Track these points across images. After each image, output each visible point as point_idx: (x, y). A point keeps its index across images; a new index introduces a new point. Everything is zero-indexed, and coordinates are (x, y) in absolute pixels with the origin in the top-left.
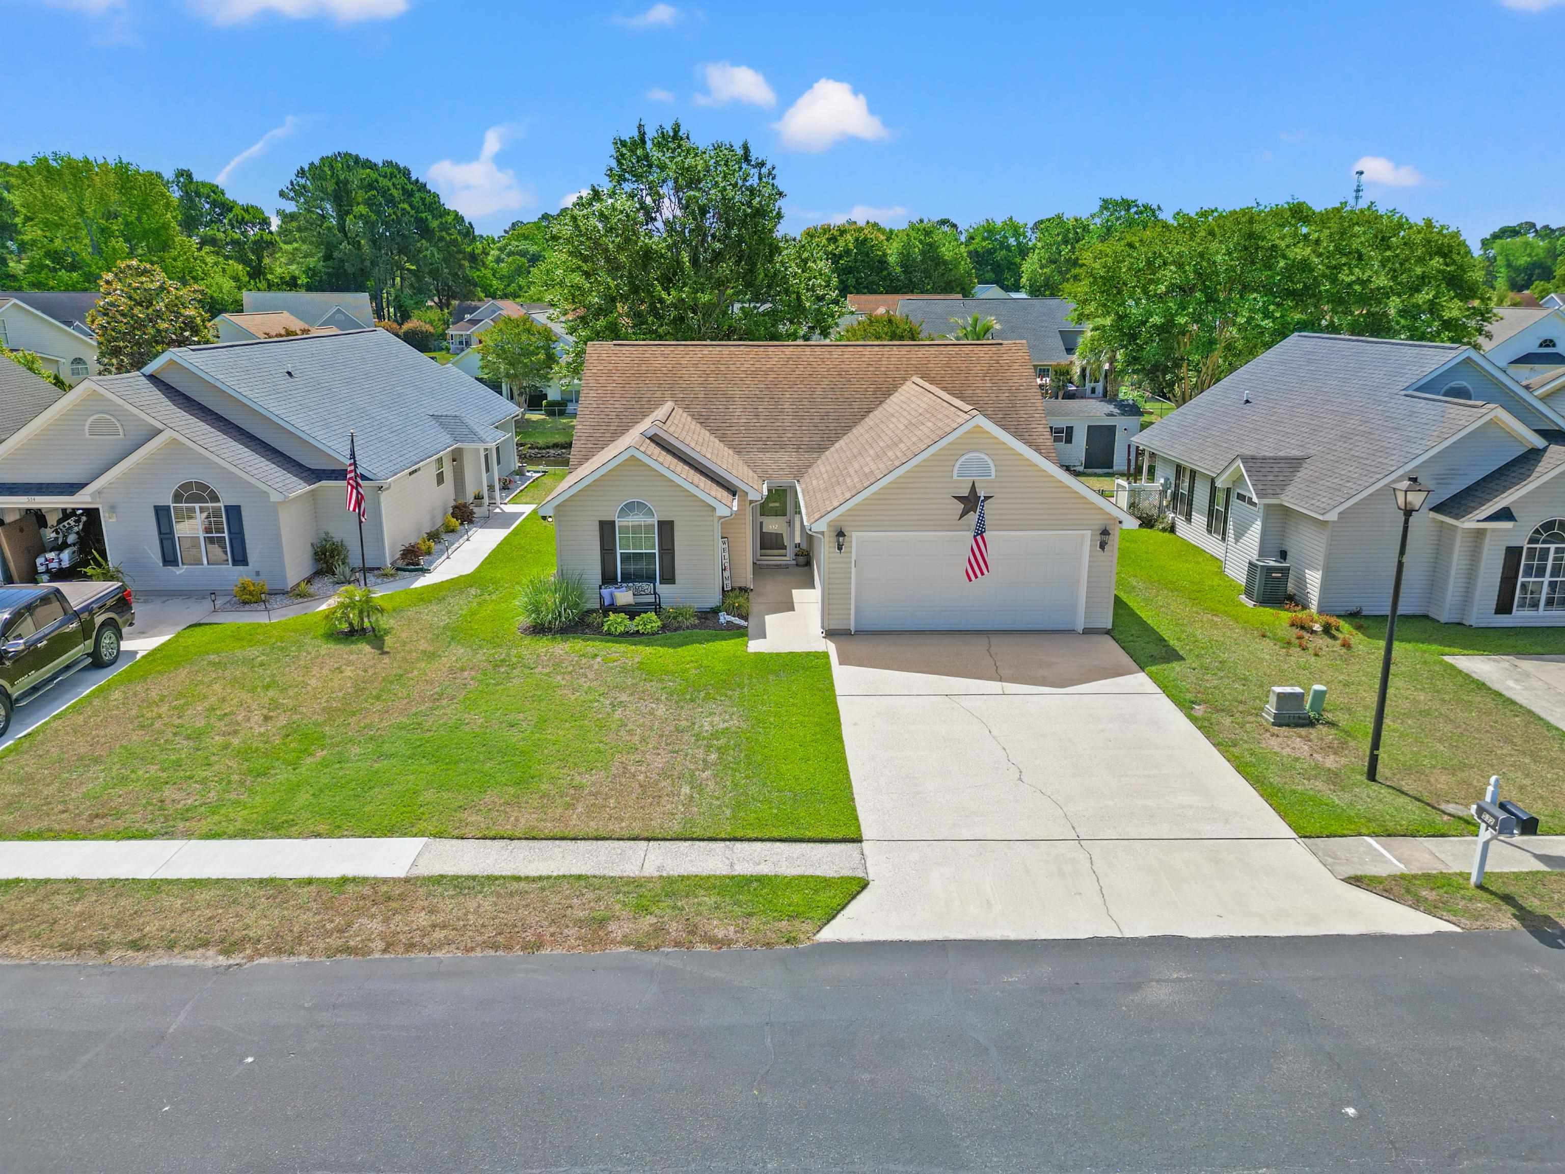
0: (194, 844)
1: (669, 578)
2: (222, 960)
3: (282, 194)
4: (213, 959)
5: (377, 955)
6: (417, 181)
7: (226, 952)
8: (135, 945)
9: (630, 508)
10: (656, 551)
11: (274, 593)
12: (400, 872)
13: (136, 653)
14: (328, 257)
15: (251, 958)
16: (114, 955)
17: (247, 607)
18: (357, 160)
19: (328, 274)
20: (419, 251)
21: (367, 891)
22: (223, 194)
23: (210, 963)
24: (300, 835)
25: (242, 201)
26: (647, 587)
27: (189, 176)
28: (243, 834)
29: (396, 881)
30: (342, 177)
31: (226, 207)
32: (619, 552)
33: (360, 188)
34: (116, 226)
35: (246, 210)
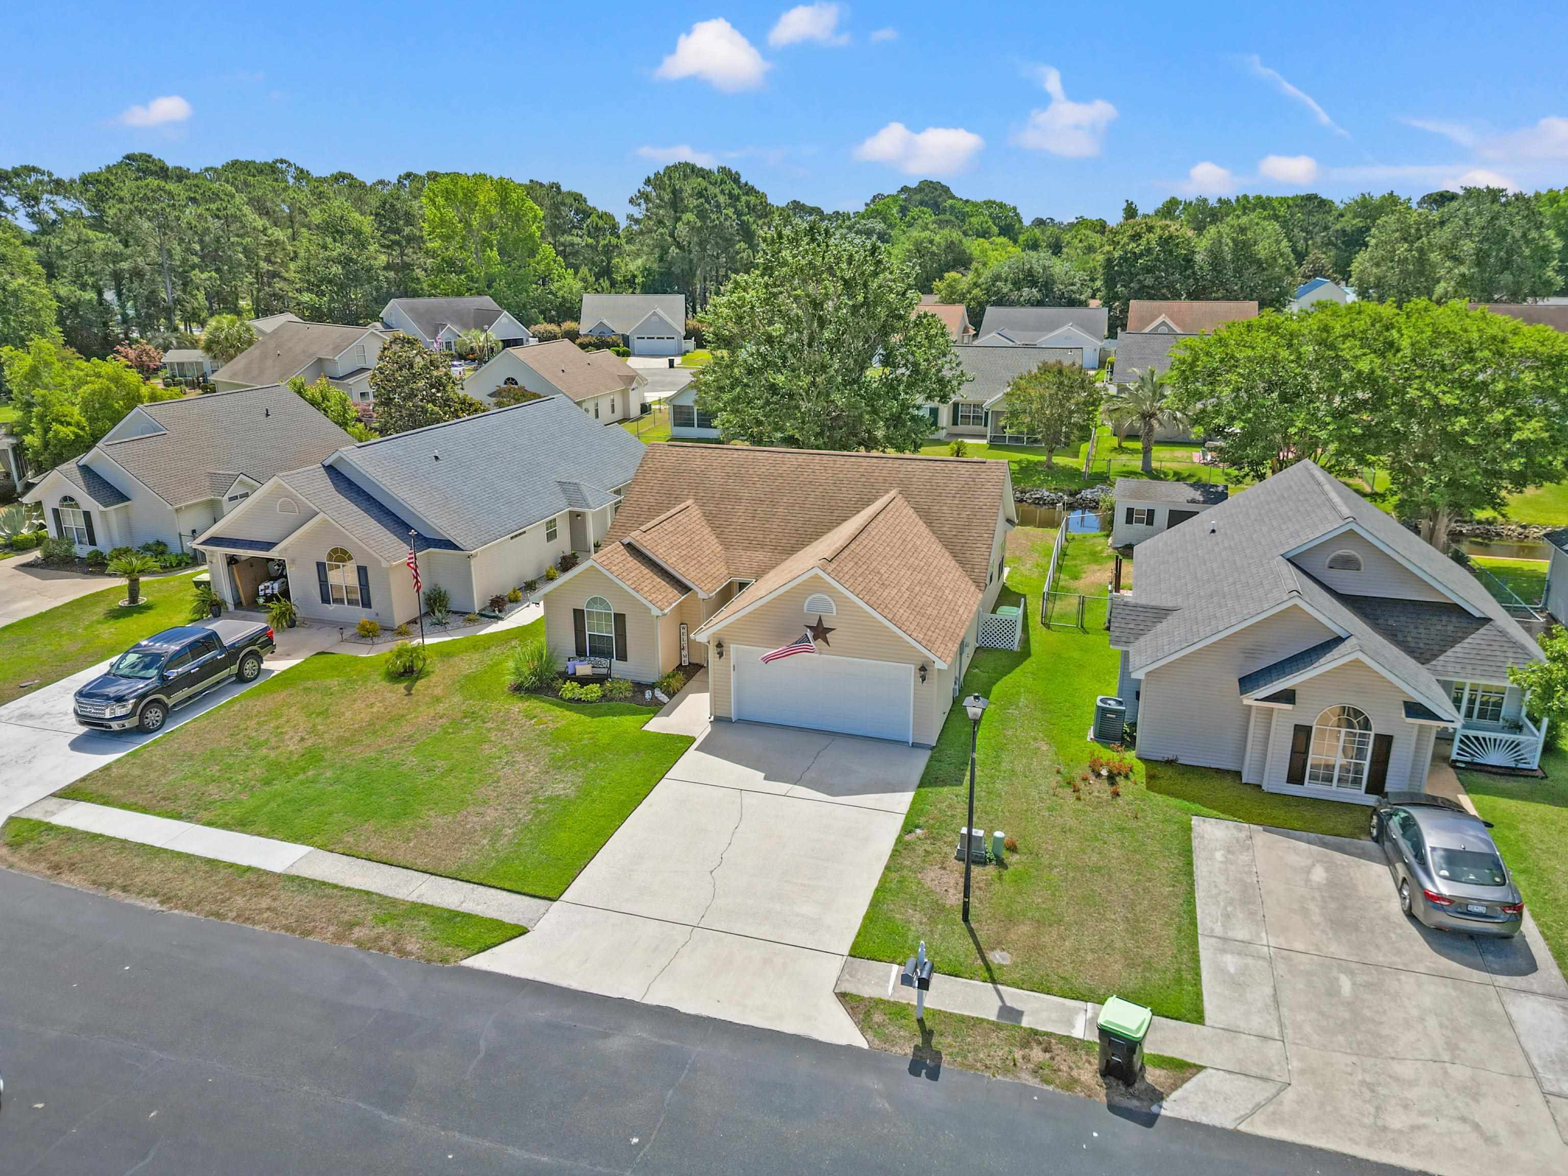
0: (199, 827)
1: (622, 657)
2: (158, 907)
3: (631, 201)
4: (153, 905)
5: (228, 921)
6: (746, 184)
7: (162, 903)
8: (125, 889)
9: (594, 601)
10: (613, 635)
11: (386, 629)
12: (278, 868)
13: (273, 671)
14: (661, 259)
15: (171, 909)
16: (113, 891)
17: (363, 640)
18: (693, 168)
19: (661, 274)
20: (738, 253)
21: (253, 878)
22: (585, 201)
23: (151, 907)
24: (251, 833)
25: (601, 209)
26: (605, 662)
27: (558, 188)
28: (226, 826)
29: (273, 874)
30: (677, 187)
31: (586, 213)
32: (587, 633)
33: (691, 196)
34: (495, 238)
35: (600, 217)
